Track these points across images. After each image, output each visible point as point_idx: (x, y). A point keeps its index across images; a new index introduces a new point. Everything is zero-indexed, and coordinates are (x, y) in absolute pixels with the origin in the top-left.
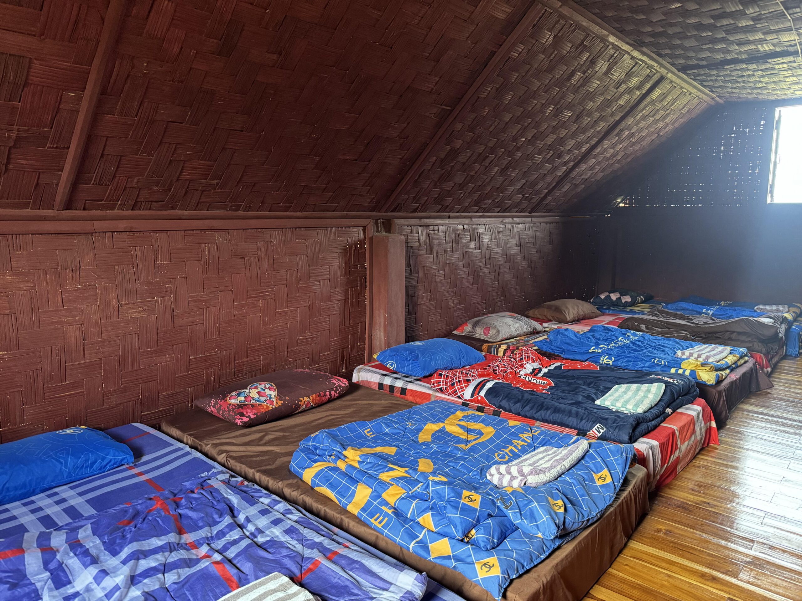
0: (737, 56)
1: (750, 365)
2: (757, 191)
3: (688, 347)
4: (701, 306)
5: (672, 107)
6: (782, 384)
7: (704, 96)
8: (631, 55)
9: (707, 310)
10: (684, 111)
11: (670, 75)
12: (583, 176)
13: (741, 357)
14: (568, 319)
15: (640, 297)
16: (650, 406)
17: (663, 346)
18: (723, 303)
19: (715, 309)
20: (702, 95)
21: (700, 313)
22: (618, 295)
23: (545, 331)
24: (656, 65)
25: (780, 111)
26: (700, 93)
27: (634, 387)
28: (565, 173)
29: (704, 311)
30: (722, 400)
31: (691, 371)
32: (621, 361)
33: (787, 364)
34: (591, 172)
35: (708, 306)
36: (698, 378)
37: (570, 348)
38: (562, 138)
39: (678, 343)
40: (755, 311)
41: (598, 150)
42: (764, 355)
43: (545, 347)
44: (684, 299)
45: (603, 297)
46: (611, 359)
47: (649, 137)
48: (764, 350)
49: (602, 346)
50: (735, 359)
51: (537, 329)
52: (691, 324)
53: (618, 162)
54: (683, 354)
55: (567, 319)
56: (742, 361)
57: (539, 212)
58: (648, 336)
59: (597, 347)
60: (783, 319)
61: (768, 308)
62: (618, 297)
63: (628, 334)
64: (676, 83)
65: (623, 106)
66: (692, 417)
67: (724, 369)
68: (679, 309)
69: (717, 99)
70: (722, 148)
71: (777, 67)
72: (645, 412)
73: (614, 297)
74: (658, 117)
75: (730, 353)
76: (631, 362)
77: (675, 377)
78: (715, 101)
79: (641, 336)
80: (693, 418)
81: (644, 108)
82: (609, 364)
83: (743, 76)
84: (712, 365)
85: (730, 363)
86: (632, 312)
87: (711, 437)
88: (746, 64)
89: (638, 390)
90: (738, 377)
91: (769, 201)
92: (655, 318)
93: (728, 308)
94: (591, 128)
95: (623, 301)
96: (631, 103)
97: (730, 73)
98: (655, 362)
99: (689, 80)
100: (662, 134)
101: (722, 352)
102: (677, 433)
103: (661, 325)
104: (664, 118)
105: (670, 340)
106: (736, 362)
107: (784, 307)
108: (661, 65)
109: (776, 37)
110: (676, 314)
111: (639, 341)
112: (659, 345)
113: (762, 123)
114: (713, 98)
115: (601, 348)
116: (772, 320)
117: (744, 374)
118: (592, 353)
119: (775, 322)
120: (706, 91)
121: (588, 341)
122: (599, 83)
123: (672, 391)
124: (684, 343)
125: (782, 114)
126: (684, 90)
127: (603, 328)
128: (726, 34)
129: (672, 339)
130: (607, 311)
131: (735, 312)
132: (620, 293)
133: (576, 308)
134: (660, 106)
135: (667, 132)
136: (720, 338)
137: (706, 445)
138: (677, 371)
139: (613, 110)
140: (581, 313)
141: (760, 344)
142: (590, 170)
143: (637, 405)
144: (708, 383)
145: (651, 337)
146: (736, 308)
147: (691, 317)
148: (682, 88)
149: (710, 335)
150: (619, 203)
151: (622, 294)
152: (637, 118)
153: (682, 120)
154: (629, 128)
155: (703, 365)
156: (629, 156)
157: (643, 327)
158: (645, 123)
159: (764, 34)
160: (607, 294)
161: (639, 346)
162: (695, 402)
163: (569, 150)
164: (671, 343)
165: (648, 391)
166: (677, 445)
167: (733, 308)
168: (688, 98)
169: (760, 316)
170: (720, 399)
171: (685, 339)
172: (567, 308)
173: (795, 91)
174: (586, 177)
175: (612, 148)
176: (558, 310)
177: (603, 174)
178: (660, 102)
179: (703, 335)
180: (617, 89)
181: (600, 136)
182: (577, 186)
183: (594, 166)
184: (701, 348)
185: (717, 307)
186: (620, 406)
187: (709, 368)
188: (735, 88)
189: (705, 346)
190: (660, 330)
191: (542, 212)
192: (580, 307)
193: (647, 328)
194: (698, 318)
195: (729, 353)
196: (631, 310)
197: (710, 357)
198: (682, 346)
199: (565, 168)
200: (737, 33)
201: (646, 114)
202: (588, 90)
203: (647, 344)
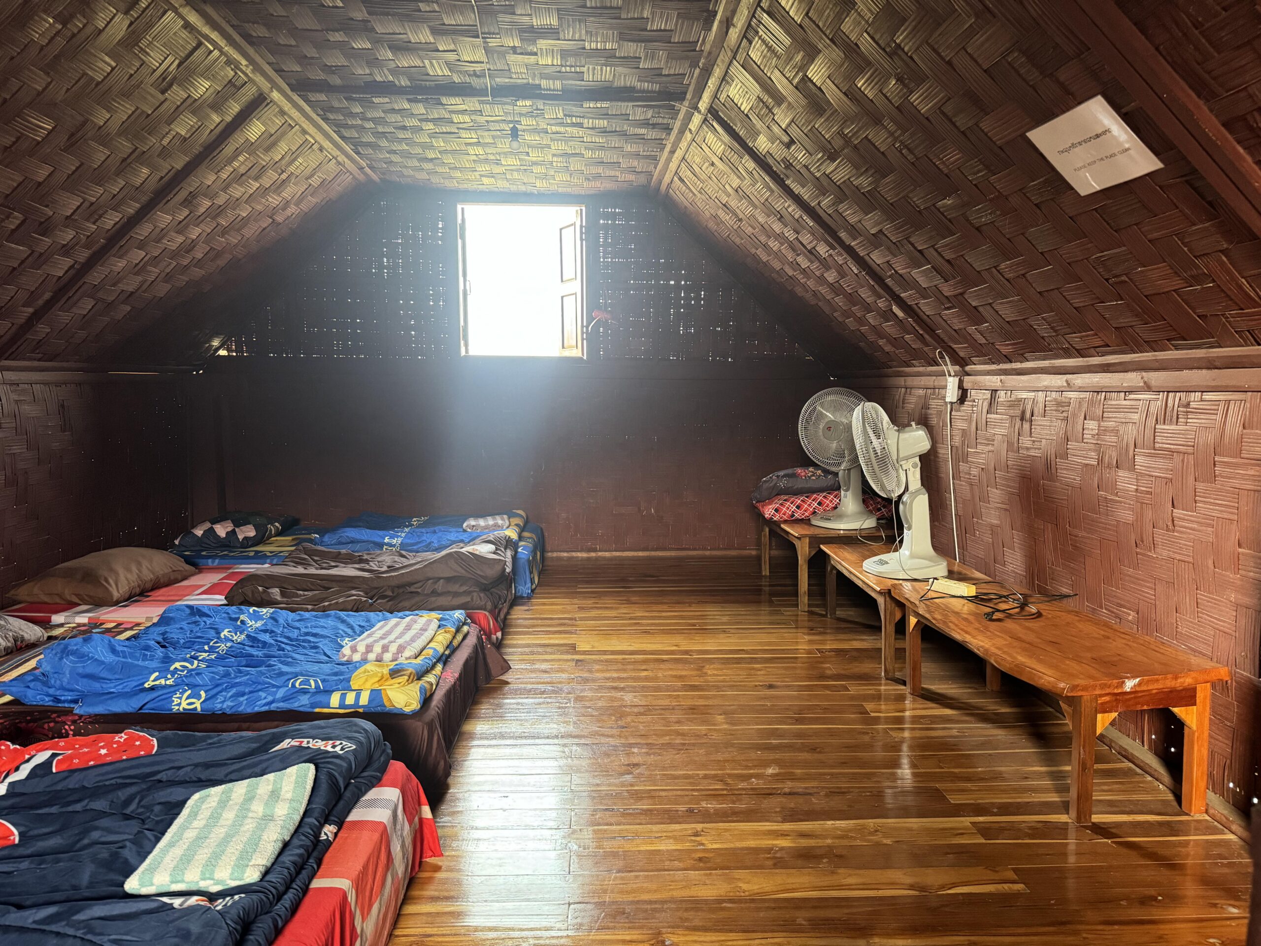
0: (391, 78)
1: (472, 640)
2: (444, 335)
3: (363, 629)
4: (381, 533)
5: (292, 169)
6: (521, 657)
7: (346, 160)
8: (183, 18)
9: (392, 537)
10: (315, 181)
11: (275, 95)
12: (121, 286)
13: (458, 630)
14: (116, 595)
15: (272, 524)
16: (279, 845)
17: (315, 635)
18: (415, 521)
19: (403, 535)
20: (342, 158)
21: (380, 545)
22: (229, 526)
23: (50, 638)
24: (244, 62)
25: (463, 209)
26: (339, 153)
27: (240, 788)
28: (72, 272)
29: (387, 540)
30: (435, 738)
31: (372, 690)
32: (220, 698)
33: (519, 614)
34: (140, 278)
35: (393, 529)
36: (387, 703)
37: (97, 686)
38: (40, 184)
39: (343, 621)
40: (465, 531)
41: (144, 230)
42: (490, 612)
43: (30, 693)
44: (352, 523)
45: (199, 532)
46: (198, 697)
47: (256, 220)
48: (489, 605)
49: (177, 665)
50: (449, 636)
51: (26, 636)
52: (366, 574)
53: (199, 263)
54: (354, 650)
55: (112, 596)
56: (459, 637)
57: (24, 359)
58: (285, 616)
59: (164, 671)
60: (507, 541)
61: (482, 522)
62: (230, 529)
63: (242, 617)
64: (291, 118)
65: (185, 139)
66: (381, 828)
67: (433, 667)
68: (344, 541)
69: (367, 170)
70: (385, 260)
71: (456, 118)
72: (267, 872)
73: (221, 530)
74: (266, 182)
75: (439, 627)
76: (243, 694)
77: (338, 732)
78: (366, 174)
79: (271, 618)
80: (385, 827)
81: (235, 157)
82: (196, 709)
83: (404, 128)
84: (411, 670)
85: (441, 650)
86: (260, 558)
87: (425, 842)
88: (409, 100)
89: (250, 798)
90: (457, 675)
91: (463, 353)
92: (300, 570)
93: (423, 530)
94: (118, 173)
95: (241, 537)
96: (204, 136)
97: (383, 115)
98: (297, 685)
99: (314, 116)
100: (279, 218)
101: (426, 630)
102: (352, 898)
103: (312, 583)
104: (279, 186)
105: (328, 616)
106: (451, 642)
107: (503, 519)
108: (257, 68)
109: (452, 47)
110: (339, 553)
111: (265, 631)
112: (307, 634)
113: (440, 226)
114: (361, 169)
115: (173, 673)
116: (492, 547)
117: (466, 664)
118: (152, 688)
119: (497, 549)
120: (348, 149)
121: (145, 658)
122: (114, 64)
123: (331, 776)
124: (356, 619)
125: (466, 216)
126: (308, 137)
127: (188, 611)
128: (369, 13)
129: (332, 612)
130: (210, 561)
131: (435, 536)
132: (233, 522)
133: (134, 569)
134: (267, 159)
135: (288, 217)
136: (417, 593)
137: (417, 868)
138: (343, 697)
139: (165, 142)
140: (148, 576)
141: (482, 595)
142: (137, 274)
143: (244, 859)
144: (407, 710)
145: (291, 616)
146: (436, 528)
147: (365, 557)
148: (304, 132)
149: (401, 590)
150: (218, 349)
151: (238, 524)
152: (224, 175)
153: (314, 200)
154: (209, 193)
155: (395, 673)
156: (219, 254)
157: (275, 592)
158: (243, 190)
159: (435, 31)
160: (207, 525)
161: (265, 644)
162: (385, 778)
163: (67, 218)
164: (330, 622)
165: (275, 795)
166: (353, 928)
167: (432, 529)
168: (320, 157)
169: (472, 540)
170: (433, 736)
171: (357, 608)
172: (111, 570)
173: (481, 176)
174: (131, 289)
175: (179, 232)
176: (90, 577)
177: (169, 286)
178: (268, 149)
179: (389, 593)
180: (163, 92)
181: (145, 199)
182: (110, 306)
183: (144, 266)
184: (387, 628)
185: (407, 530)
186: (197, 878)
187: (406, 678)
188: (394, 152)
189: (394, 621)
190: (310, 593)
191: (30, 359)
192: (145, 564)
193: (283, 594)
194: (378, 555)
195: (437, 626)
196: (257, 552)
197: (405, 648)
198: (352, 628)
199: (69, 261)
200: (387, 14)
201: (243, 170)
202: (85, 74)
203: (281, 635)
